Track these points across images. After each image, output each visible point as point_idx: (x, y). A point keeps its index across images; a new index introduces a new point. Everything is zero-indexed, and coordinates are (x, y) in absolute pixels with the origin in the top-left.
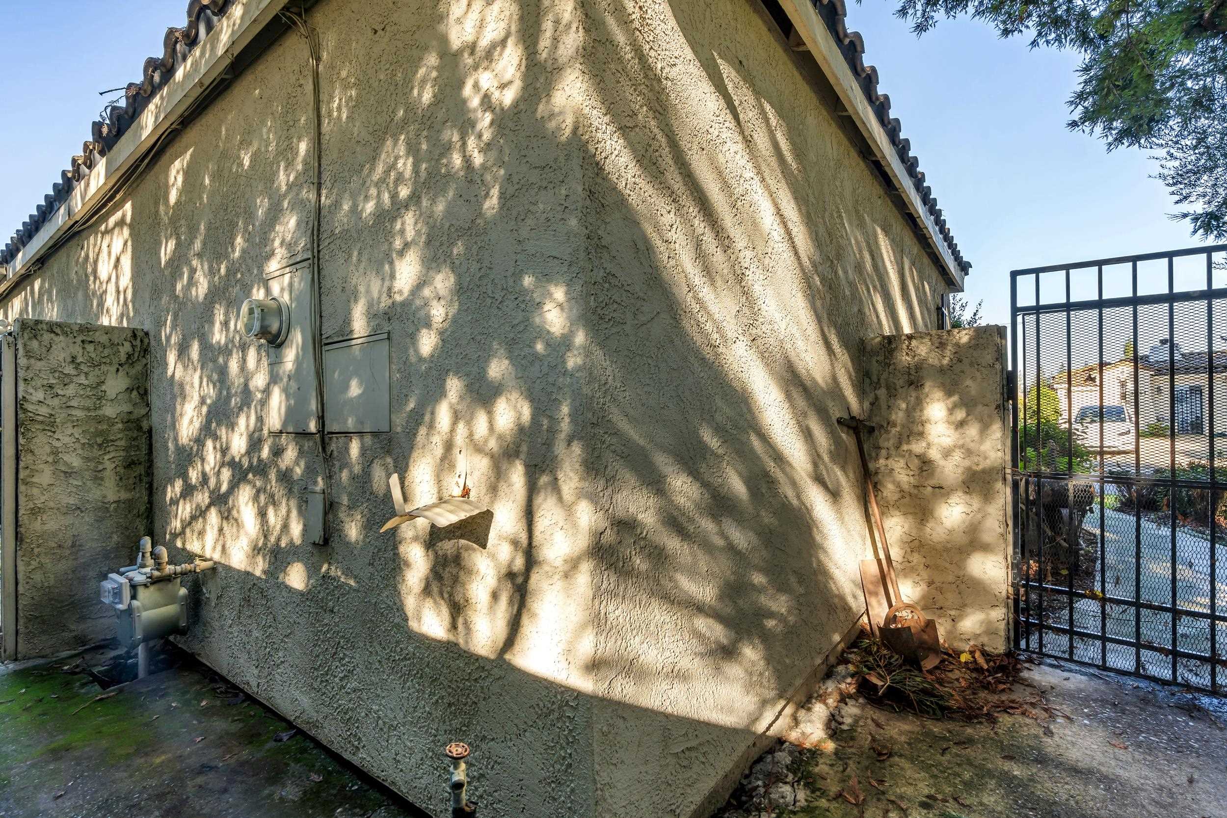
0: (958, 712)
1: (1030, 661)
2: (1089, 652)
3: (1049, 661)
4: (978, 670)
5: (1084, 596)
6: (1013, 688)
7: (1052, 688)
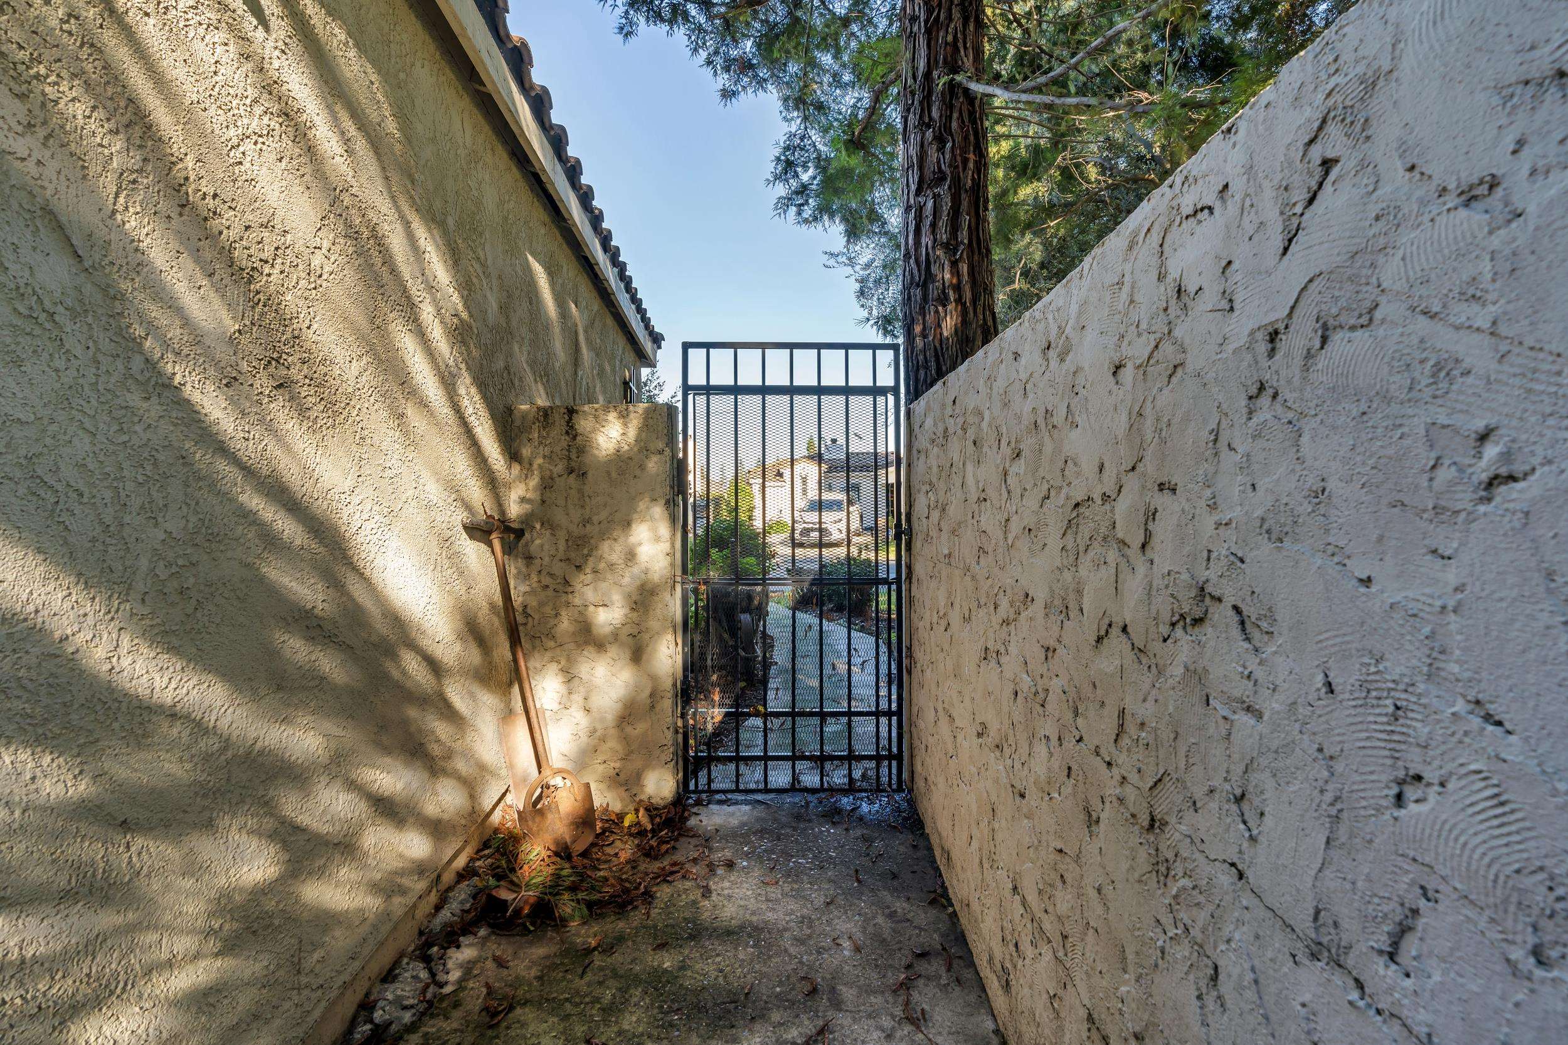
0: (610, 903)
1: (699, 803)
2: (752, 776)
3: (718, 797)
4: (642, 833)
5: (749, 715)
6: (678, 845)
7: (717, 831)
